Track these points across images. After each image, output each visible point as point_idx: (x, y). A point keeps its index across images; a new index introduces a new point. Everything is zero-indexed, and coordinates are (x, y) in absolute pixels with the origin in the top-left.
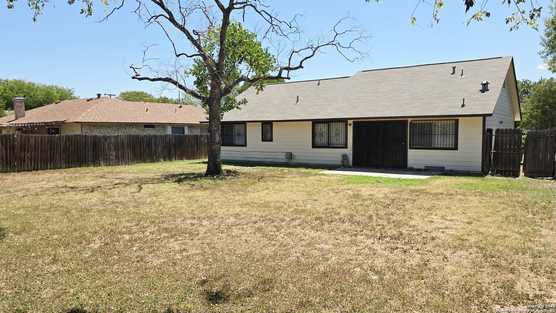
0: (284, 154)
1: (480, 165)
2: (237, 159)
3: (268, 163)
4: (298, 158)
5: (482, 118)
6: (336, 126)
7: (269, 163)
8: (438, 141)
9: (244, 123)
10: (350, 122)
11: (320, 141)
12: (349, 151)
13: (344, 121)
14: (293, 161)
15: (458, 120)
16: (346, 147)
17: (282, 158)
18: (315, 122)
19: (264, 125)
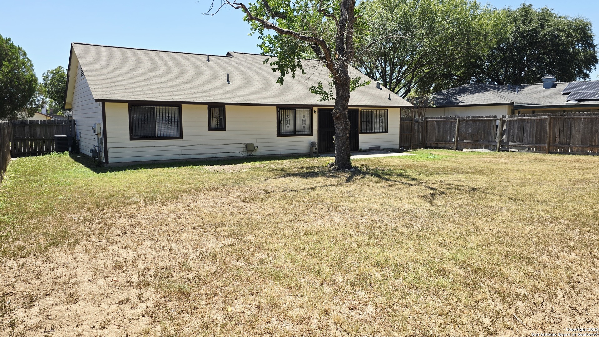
0: (244, 146)
1: (398, 143)
2: (164, 158)
3: (218, 159)
4: (262, 149)
5: (399, 109)
6: (301, 112)
7: (220, 158)
8: (376, 126)
9: (178, 105)
10: (315, 109)
11: (287, 129)
12: (314, 138)
13: (309, 107)
14: (255, 154)
15: (388, 110)
16: (311, 134)
17: (240, 151)
18: (280, 108)
19: (211, 109)
